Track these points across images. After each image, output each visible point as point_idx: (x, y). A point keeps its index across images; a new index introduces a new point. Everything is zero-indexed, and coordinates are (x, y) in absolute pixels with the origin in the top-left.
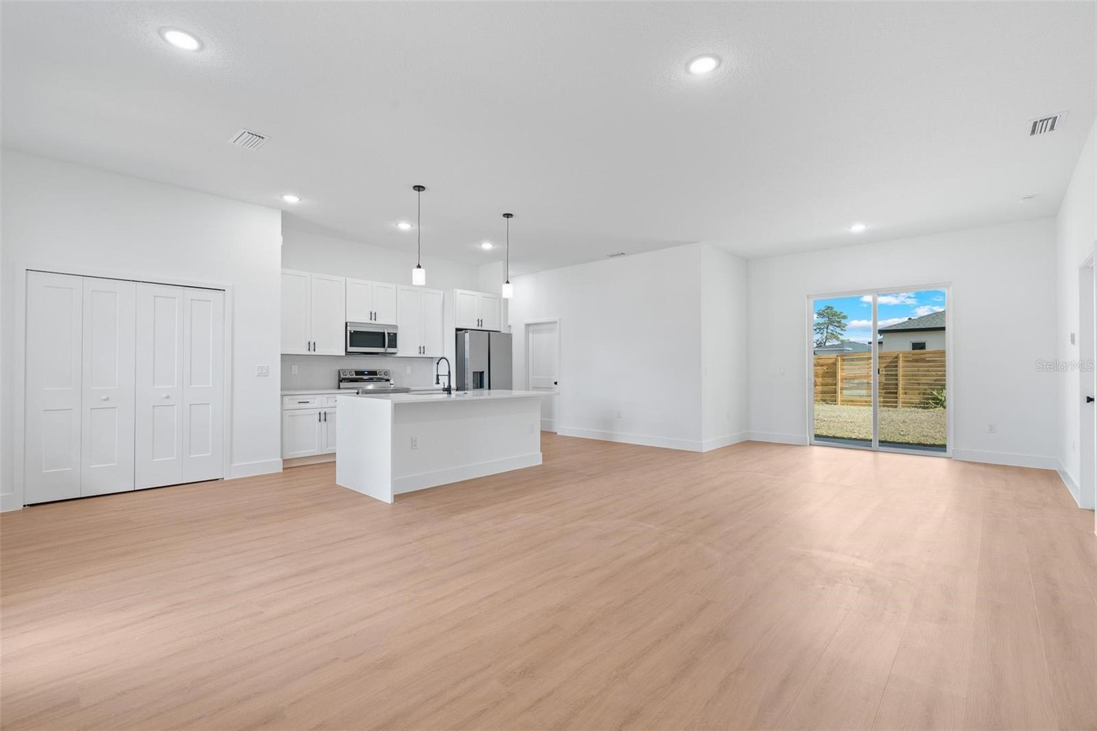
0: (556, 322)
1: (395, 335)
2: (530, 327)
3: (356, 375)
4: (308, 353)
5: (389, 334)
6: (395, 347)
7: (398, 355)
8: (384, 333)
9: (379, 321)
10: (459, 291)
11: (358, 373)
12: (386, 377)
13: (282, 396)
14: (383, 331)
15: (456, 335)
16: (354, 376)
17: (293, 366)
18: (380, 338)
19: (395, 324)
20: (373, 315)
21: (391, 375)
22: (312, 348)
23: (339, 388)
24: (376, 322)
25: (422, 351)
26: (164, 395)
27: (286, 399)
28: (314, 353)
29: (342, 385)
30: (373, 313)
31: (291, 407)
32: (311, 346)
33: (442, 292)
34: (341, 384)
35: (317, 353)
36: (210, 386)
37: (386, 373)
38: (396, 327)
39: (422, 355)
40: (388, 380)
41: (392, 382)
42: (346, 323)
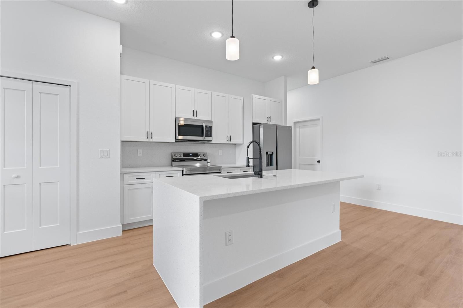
0: (319, 120)
1: (211, 127)
2: (297, 124)
3: (184, 156)
4: (147, 140)
5: (206, 126)
6: (211, 136)
7: (213, 142)
8: (203, 126)
9: (200, 117)
10: (255, 96)
11: (184, 155)
12: (205, 158)
13: (122, 174)
14: (202, 125)
15: (253, 127)
16: (182, 157)
17: (139, 150)
18: (200, 129)
19: (211, 120)
20: (195, 113)
21: (208, 157)
22: (150, 136)
23: (172, 166)
24: (197, 118)
25: (229, 139)
26: (14, 175)
27: (126, 176)
28: (151, 140)
29: (175, 163)
30: (195, 111)
31: (130, 182)
32: (150, 135)
33: (242, 98)
34: (173, 163)
35: (154, 140)
36: (59, 167)
37: (205, 155)
38: (211, 122)
39: (229, 142)
40: (206, 160)
41: (209, 161)
42: (176, 118)
